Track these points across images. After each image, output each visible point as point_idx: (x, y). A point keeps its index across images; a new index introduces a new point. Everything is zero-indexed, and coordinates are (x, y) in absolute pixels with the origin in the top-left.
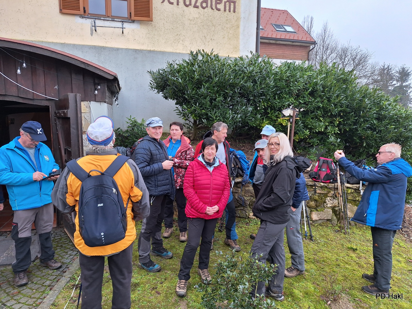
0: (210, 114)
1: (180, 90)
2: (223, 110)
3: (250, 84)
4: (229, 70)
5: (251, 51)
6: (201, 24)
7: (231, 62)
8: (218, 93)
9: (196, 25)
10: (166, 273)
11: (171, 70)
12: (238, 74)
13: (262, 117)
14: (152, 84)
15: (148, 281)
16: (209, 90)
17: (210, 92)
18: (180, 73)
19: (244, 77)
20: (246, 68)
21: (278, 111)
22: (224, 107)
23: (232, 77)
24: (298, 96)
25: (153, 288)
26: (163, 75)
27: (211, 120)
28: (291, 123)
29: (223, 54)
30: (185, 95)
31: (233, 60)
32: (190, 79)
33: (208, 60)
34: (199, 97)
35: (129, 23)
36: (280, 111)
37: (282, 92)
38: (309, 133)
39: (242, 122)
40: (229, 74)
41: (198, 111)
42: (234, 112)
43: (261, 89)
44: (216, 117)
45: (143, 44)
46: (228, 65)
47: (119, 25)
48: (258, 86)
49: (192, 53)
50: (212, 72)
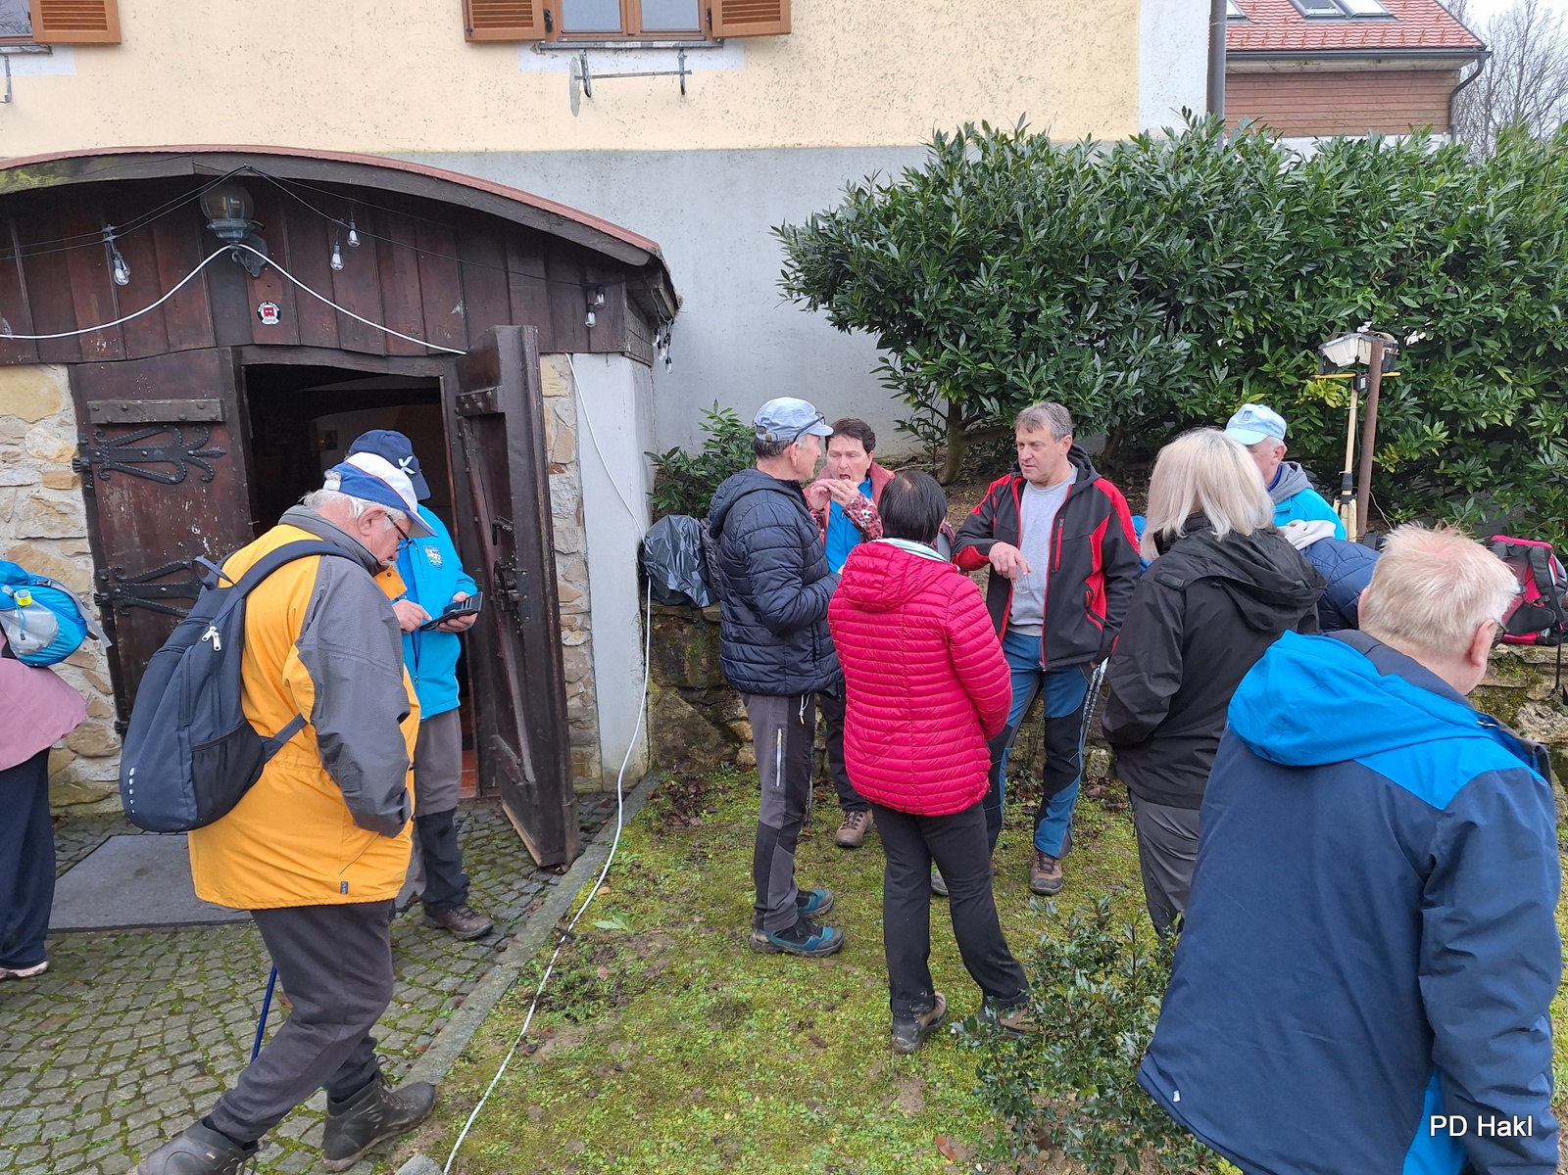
0: (1014, 374)
1: (892, 291)
2: (1067, 357)
3: (1179, 244)
4: (1090, 192)
5: (1184, 109)
6: (979, 20)
7: (1098, 161)
8: (1044, 288)
9: (959, 29)
10: (846, 974)
11: (860, 215)
12: (1131, 207)
13: (1236, 378)
14: (792, 277)
15: (783, 999)
16: (1009, 282)
17: (1011, 288)
18: (894, 222)
19: (1153, 216)
20: (1162, 178)
21: (1304, 346)
22: (1074, 343)
23: (1102, 221)
24: (1394, 279)
25: (801, 1022)
26: (831, 235)
27: (1015, 400)
28: (1364, 396)
29: (1063, 134)
30: (914, 306)
31: (1109, 153)
32: (933, 241)
33: (1005, 159)
34: (969, 312)
35: (704, 52)
36: (1315, 350)
37: (1322, 269)
38: (1445, 434)
39: (1146, 401)
40: (1092, 210)
41: (963, 367)
42: (1111, 363)
43: (1229, 260)
44: (1039, 386)
45: (757, 127)
46: (1085, 174)
47: (670, 61)
48: (1214, 251)
49: (939, 138)
50: (1019, 207)
